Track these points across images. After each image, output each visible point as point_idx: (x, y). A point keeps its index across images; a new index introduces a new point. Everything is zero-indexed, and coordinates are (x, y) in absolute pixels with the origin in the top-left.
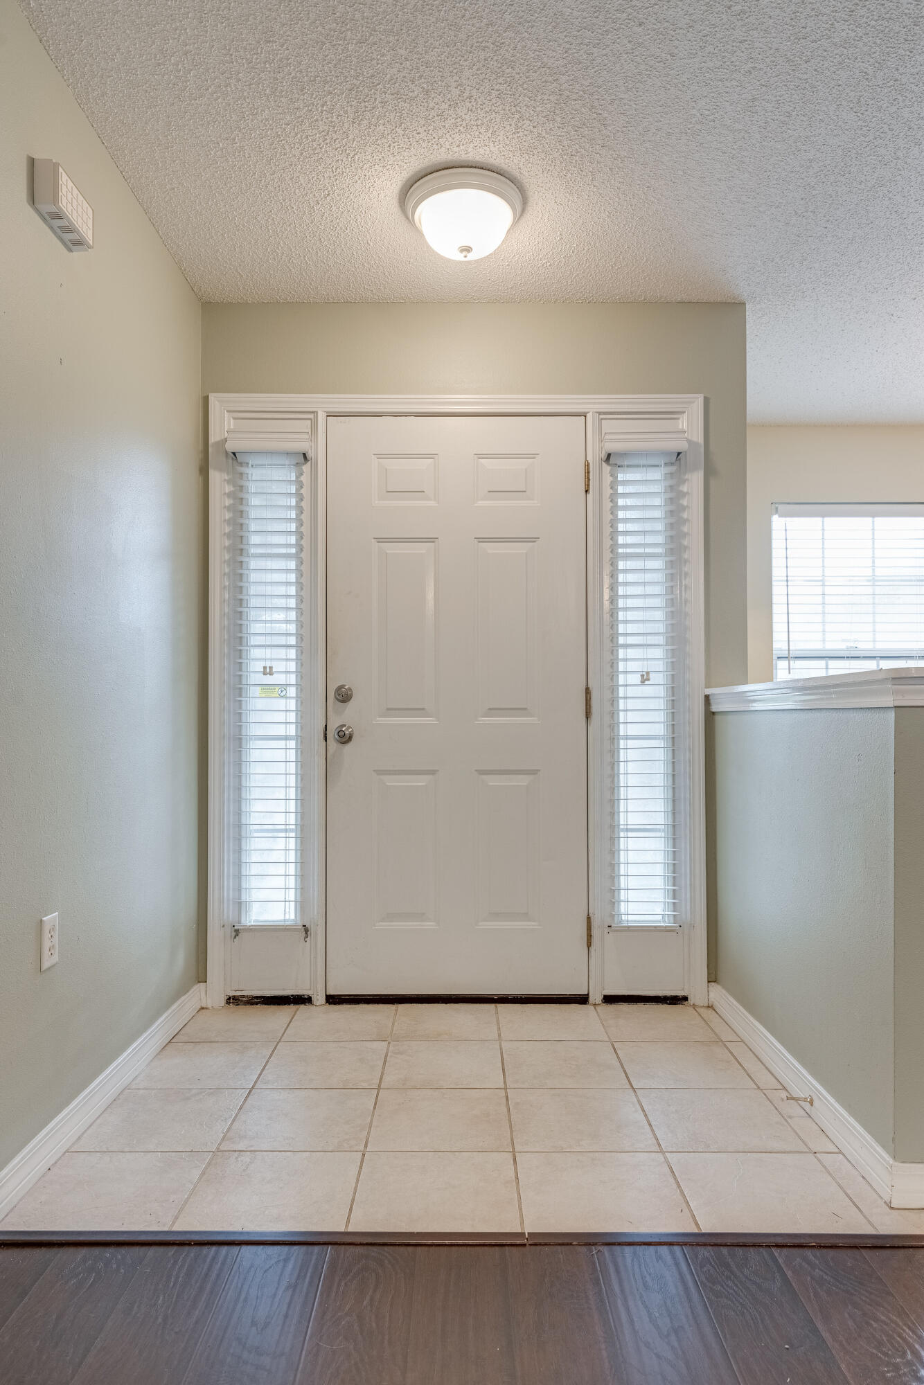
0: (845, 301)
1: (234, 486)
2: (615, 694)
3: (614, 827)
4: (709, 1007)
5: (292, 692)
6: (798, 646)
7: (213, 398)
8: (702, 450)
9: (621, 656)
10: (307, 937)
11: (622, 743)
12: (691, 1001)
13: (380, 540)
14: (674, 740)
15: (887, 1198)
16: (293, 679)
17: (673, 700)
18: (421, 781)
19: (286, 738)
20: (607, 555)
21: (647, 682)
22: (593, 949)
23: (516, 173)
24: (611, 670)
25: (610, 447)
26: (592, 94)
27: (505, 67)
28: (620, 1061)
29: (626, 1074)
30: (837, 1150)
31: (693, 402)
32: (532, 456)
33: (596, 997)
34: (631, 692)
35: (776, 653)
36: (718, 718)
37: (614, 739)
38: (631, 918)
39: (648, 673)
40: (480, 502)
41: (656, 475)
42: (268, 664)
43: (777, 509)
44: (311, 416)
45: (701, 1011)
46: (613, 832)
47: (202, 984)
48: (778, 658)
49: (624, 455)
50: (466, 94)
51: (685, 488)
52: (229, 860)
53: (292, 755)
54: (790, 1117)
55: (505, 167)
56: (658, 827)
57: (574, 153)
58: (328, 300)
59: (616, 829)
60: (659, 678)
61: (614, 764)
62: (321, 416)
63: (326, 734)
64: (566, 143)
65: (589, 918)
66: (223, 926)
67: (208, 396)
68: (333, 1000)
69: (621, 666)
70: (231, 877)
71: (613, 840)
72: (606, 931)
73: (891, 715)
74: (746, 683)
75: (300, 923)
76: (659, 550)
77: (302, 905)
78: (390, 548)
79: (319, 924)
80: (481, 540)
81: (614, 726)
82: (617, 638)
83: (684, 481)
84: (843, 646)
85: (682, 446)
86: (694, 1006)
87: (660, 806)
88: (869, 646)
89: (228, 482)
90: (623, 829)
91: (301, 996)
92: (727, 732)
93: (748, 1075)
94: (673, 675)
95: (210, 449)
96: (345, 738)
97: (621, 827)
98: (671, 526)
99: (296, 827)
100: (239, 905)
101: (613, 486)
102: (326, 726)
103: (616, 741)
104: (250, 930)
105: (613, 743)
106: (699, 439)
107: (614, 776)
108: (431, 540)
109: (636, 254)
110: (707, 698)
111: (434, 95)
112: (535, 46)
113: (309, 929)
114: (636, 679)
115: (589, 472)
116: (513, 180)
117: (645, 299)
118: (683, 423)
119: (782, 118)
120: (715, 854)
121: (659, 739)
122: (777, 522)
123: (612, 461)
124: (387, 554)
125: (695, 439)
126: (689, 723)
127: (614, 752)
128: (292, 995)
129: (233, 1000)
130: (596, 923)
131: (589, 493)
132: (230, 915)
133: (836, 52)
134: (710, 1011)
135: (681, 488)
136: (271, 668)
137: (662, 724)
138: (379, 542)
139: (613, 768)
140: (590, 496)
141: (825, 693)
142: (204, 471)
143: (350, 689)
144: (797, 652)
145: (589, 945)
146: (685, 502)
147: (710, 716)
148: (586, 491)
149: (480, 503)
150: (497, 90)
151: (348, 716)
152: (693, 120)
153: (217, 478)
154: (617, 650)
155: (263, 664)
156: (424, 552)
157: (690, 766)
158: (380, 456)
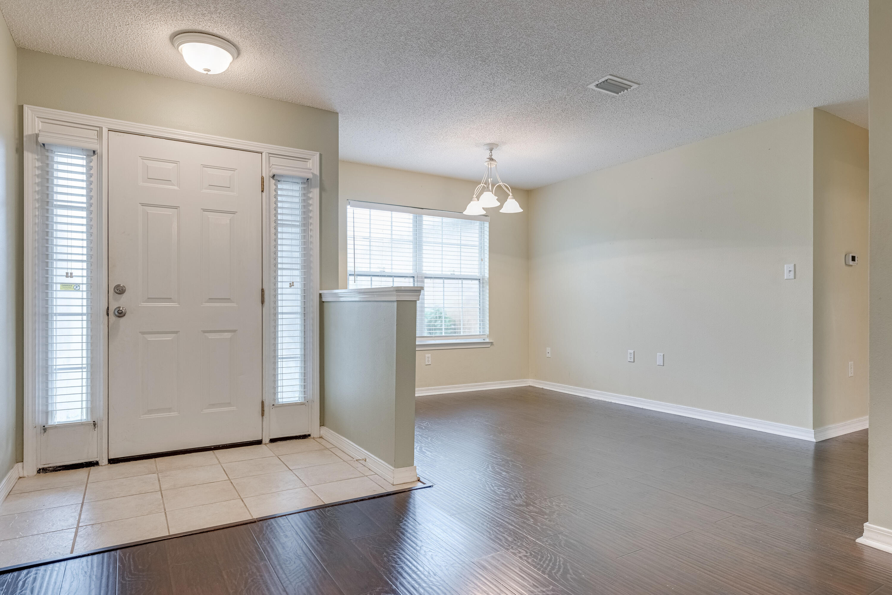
0: (380, 121)
1: (42, 163)
2: (276, 292)
3: (275, 357)
4: (320, 437)
5: (84, 288)
6: (359, 270)
7: (26, 108)
8: (319, 179)
9: (279, 274)
10: (95, 428)
11: (280, 316)
12: (312, 436)
13: (143, 205)
14: (305, 314)
15: (392, 483)
16: (85, 280)
17: (304, 296)
18: (169, 337)
19: (82, 314)
20: (273, 224)
21: (292, 287)
22: (264, 417)
23: (237, 43)
24: (275, 281)
25: (275, 171)
26: (278, 28)
27: (240, 9)
28: (283, 462)
29: (286, 466)
30: (375, 474)
31: (315, 155)
32: (234, 170)
33: (266, 440)
34: (285, 291)
35: (349, 273)
36: (325, 304)
37: (276, 314)
38: (284, 400)
39: (293, 283)
40: (204, 190)
41: (297, 187)
42: (69, 271)
43: (349, 202)
45: (317, 440)
46: (275, 359)
47: (20, 464)
48: (350, 275)
49: (282, 176)
50: (218, 11)
51: (310, 195)
52: (39, 387)
53: (85, 324)
54: (358, 468)
55: (232, 40)
56: (297, 356)
57: (266, 44)
58: (110, 64)
59: (277, 358)
60: (298, 285)
61: (276, 326)
62: (105, 131)
63: (108, 312)
64: (263, 40)
65: (263, 402)
66: (35, 427)
67: (23, 105)
68: (112, 461)
69: (280, 279)
70: (41, 398)
71: (275, 363)
72: (271, 408)
73: (395, 304)
74: (338, 289)
75: (90, 420)
76: (298, 224)
77: (92, 409)
78: (150, 210)
79: (104, 419)
80: (205, 210)
81: (276, 308)
82: (278, 265)
83: (310, 192)
84: (378, 270)
85: (310, 176)
86: (314, 438)
87: (298, 346)
88: (389, 271)
89: (38, 160)
90: (280, 358)
91: (91, 462)
92: (329, 311)
93: (340, 458)
94: (304, 284)
95: (24, 139)
96: (120, 314)
97: (279, 357)
98: (304, 213)
99: (88, 366)
100: (47, 413)
101: (276, 190)
102: (108, 307)
103: (277, 315)
104: (56, 427)
105: (275, 316)
106: (317, 172)
107: (275, 332)
108: (176, 208)
109: (290, 85)
110: (320, 294)
111: (201, 7)
112: (255, 7)
113: (97, 423)
114: (287, 285)
115: (263, 182)
116: (234, 45)
117: (292, 102)
118: (309, 164)
119: (357, 57)
120: (324, 367)
121: (298, 314)
122: (350, 210)
123: (275, 178)
124: (148, 212)
125: (315, 173)
126: (312, 306)
127: (276, 320)
128: (85, 462)
129: (43, 471)
130: (266, 404)
131: (263, 192)
132: (40, 421)
133: (378, 44)
134: (321, 439)
135: (309, 195)
136: (71, 274)
137: (299, 307)
138: (142, 206)
139: (275, 329)
140: (264, 194)
141: (372, 295)
143: (124, 287)
144: (358, 272)
145: (263, 415)
146: (310, 202)
147: (322, 303)
148: (262, 191)
150: (234, 15)
151: (123, 302)
152: (321, 48)
154: (278, 271)
155: (66, 271)
156: (171, 213)
157: (312, 327)
158: (143, 158)
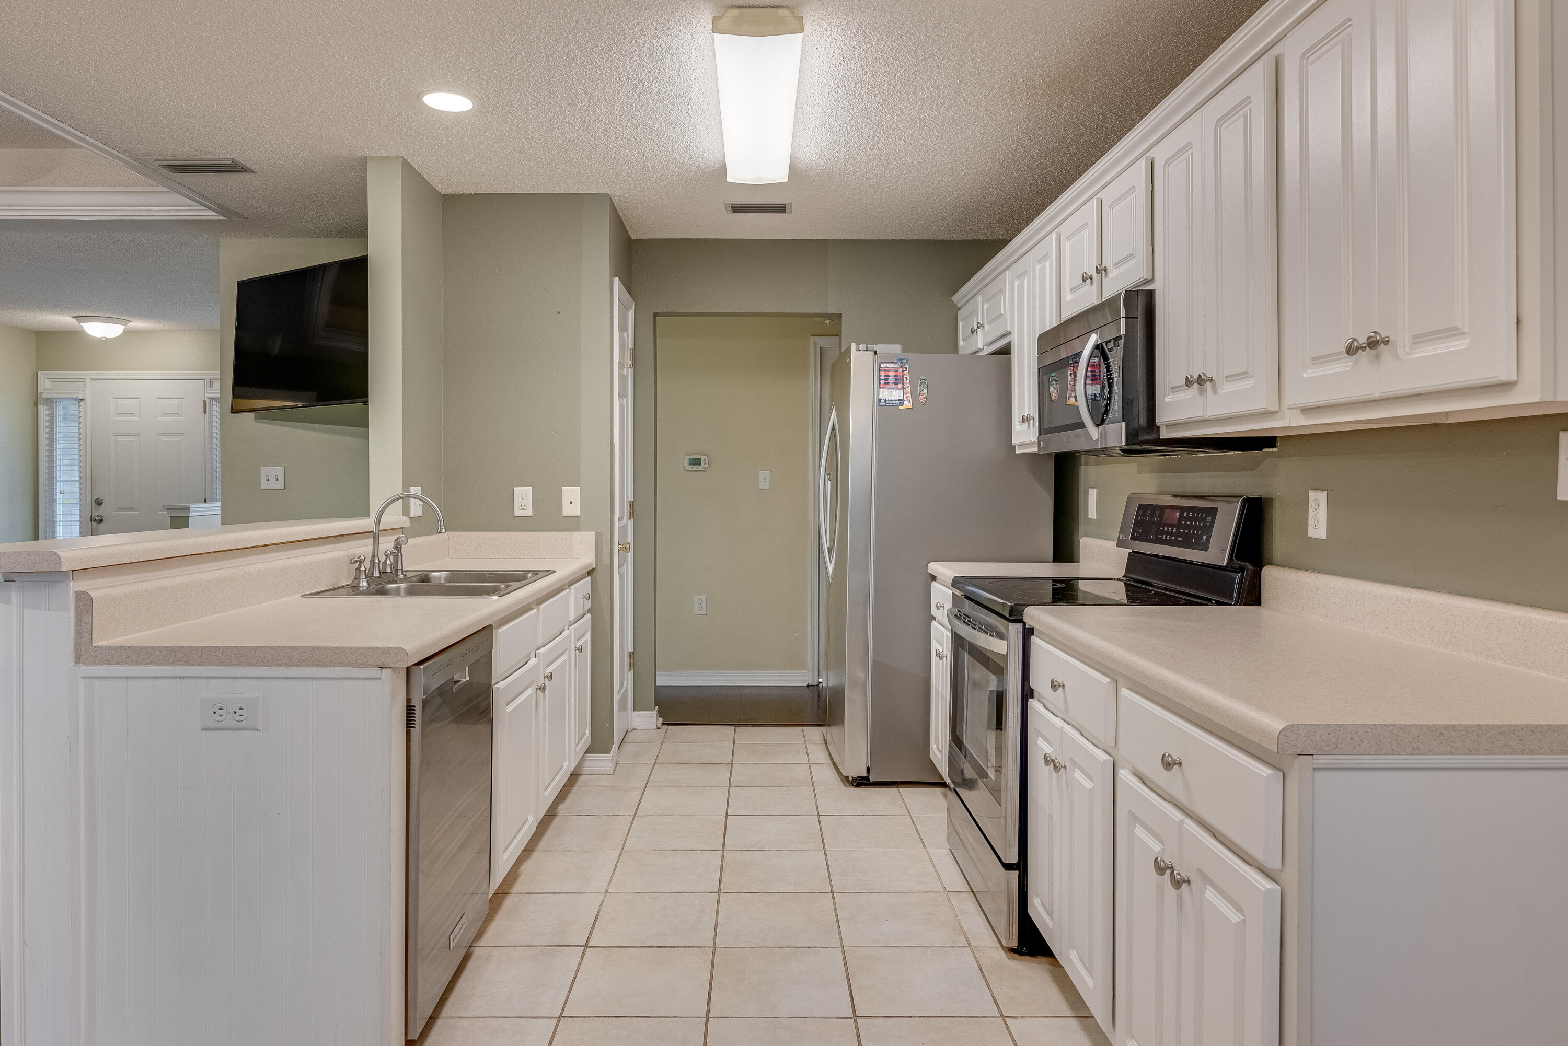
7: (40, 373)
13: (115, 435)
32: (182, 398)
44: (84, 380)
62: (88, 381)
67: (38, 372)
78: (120, 438)
80: (159, 434)
89: (47, 411)
95: (39, 397)
102: (91, 515)
108: (137, 434)
124: (118, 440)
142: (36, 404)
143: (102, 499)
149: (159, 418)
151: (101, 511)
153: (41, 408)
156: (134, 439)
158: (115, 398)
